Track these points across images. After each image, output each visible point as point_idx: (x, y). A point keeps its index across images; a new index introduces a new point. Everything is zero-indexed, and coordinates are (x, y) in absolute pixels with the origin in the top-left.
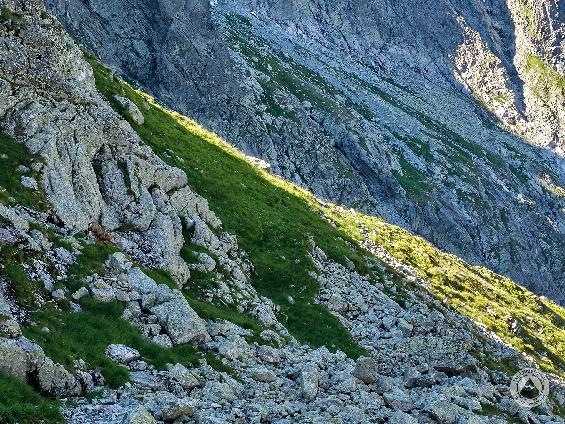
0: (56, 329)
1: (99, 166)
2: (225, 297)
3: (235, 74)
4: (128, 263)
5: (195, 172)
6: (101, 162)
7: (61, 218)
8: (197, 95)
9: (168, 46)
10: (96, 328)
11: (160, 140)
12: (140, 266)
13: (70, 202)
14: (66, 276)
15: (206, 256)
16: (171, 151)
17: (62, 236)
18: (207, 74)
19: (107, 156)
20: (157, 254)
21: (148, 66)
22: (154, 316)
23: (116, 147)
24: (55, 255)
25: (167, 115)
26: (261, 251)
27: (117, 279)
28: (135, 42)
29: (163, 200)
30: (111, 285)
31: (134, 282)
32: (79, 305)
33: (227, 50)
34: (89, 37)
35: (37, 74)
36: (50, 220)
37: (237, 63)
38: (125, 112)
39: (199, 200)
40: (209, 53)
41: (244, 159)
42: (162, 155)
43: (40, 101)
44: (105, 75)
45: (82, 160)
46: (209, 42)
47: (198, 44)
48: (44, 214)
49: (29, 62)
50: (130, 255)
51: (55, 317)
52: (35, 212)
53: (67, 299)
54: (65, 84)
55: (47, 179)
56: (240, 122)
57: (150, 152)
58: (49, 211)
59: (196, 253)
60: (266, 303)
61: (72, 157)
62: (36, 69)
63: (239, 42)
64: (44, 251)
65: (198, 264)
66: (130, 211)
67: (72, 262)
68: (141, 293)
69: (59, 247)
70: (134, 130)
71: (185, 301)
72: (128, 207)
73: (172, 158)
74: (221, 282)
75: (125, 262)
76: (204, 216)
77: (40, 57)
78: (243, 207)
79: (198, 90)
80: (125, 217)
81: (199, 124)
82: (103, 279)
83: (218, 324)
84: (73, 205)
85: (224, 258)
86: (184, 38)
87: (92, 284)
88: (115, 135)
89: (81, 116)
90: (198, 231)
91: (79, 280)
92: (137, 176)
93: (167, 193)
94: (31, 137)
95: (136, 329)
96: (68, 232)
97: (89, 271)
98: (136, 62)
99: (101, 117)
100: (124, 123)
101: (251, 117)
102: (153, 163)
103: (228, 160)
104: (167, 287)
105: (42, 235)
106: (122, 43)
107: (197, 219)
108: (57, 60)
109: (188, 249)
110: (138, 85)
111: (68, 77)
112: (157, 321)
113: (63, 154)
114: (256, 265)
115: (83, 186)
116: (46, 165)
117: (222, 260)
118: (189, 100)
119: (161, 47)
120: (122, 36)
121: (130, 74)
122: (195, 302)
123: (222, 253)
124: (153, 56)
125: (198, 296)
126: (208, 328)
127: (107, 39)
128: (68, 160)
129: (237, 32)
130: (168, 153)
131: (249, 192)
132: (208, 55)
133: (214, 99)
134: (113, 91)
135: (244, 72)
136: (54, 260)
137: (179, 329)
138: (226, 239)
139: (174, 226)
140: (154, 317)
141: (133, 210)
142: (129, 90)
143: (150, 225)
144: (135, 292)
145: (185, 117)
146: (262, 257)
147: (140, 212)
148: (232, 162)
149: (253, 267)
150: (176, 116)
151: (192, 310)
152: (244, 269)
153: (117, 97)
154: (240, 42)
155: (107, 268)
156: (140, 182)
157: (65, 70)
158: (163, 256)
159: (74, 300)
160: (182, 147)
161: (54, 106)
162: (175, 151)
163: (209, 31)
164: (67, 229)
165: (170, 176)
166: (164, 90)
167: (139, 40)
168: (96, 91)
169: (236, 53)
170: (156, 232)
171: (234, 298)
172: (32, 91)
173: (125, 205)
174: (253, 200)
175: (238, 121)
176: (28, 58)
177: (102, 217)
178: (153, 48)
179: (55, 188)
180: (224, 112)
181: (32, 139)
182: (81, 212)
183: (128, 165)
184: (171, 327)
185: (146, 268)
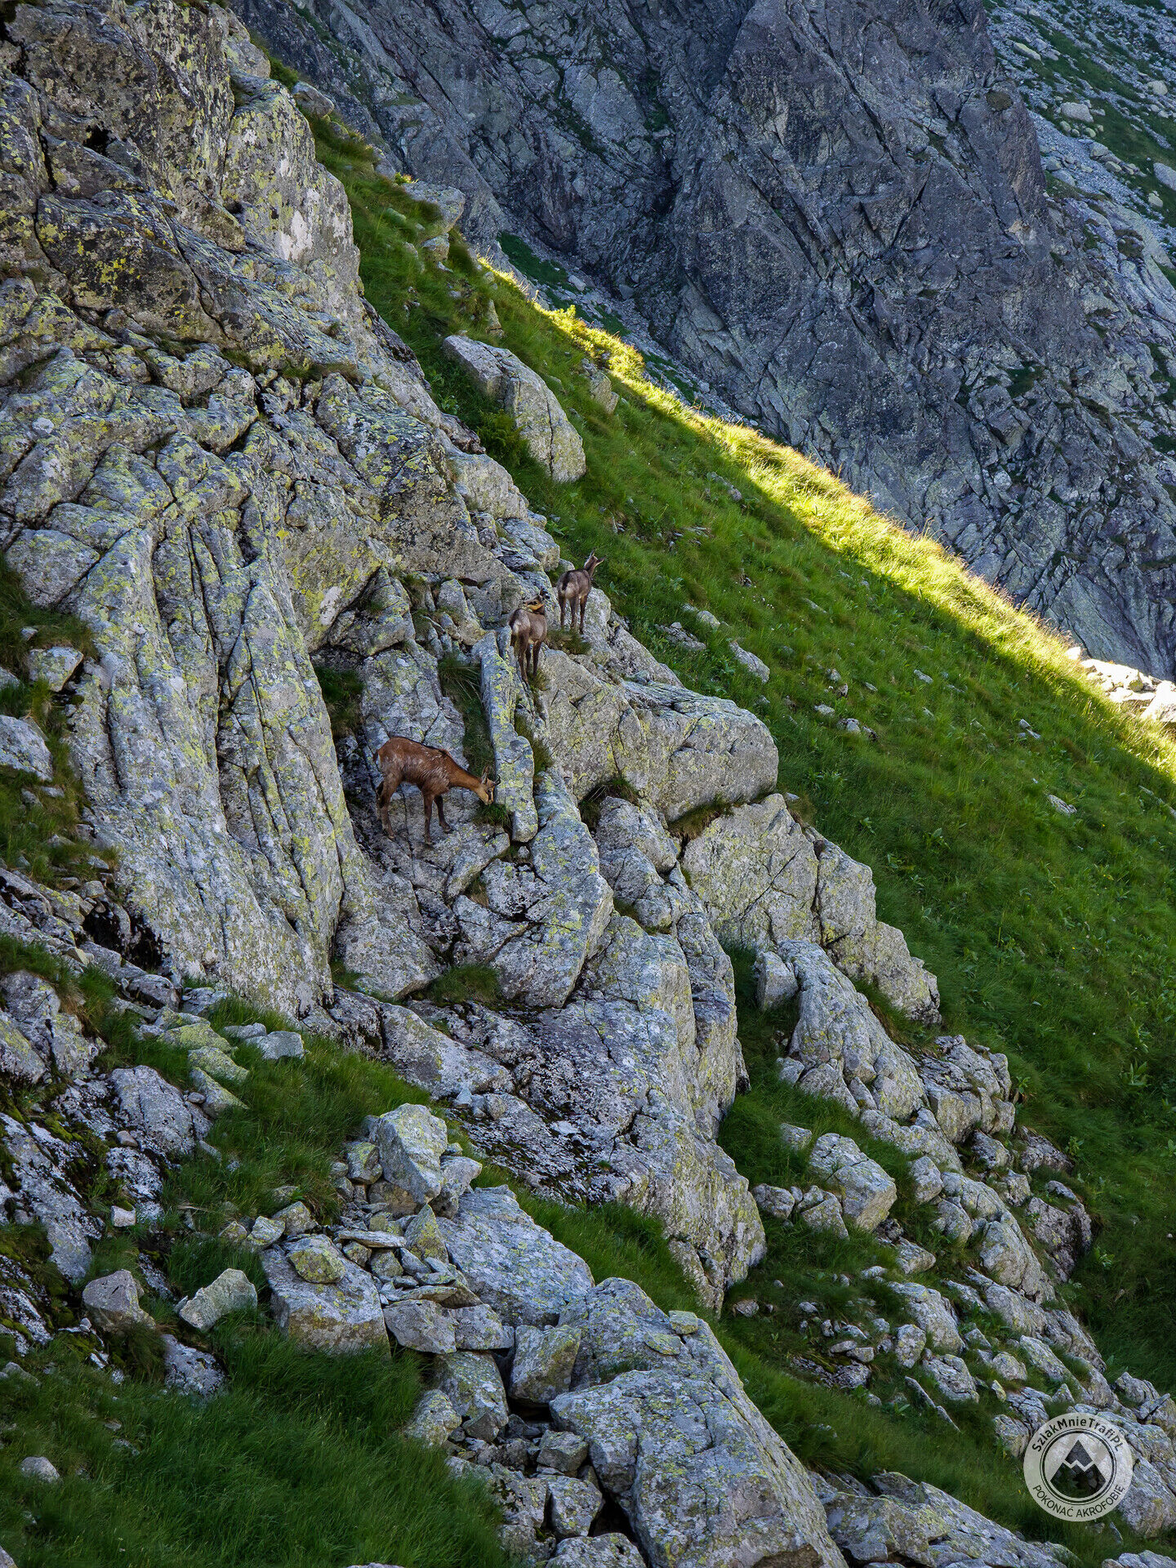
0: (92, 1471)
1: (349, 676)
2: (936, 1367)
3: (1060, 248)
4: (457, 1162)
5: (818, 729)
6: (362, 658)
7: (151, 922)
8: (865, 346)
9: (736, 100)
10: (280, 1476)
11: (655, 561)
12: (518, 1182)
13: (198, 848)
14: (153, 1211)
15: (848, 1151)
16: (708, 617)
17: (149, 1012)
18: (922, 243)
19: (389, 628)
20: (607, 1129)
21: (633, 196)
22: (571, 1437)
23: (436, 586)
24: (110, 1102)
25: (702, 442)
26: (1135, 1145)
27: (395, 1240)
28: (579, 76)
29: (653, 858)
30: (367, 1267)
31: (479, 1257)
32: (209, 1359)
33: (1025, 125)
34: (358, 45)
35: (83, 221)
36: (100, 928)
37: (1074, 193)
38: (492, 418)
39: (828, 866)
40: (936, 140)
41: (1070, 673)
42: (659, 634)
43: (88, 349)
44: (408, 234)
45: (268, 642)
46: (942, 83)
47: (885, 91)
48: (72, 902)
49: (48, 163)
50: (473, 1121)
51: (90, 1406)
52: (26, 888)
53: (152, 1324)
54: (213, 274)
55: (98, 729)
56: (1071, 484)
57: (604, 617)
58: (96, 887)
59: (798, 1135)
60: (1144, 1412)
61: (222, 627)
62: (78, 196)
63: (1089, 90)
64: (58, 1078)
65: (805, 1189)
66: (486, 903)
67: (189, 1142)
68: (512, 1315)
69: (133, 1063)
70: (534, 508)
71: (729, 1374)
72: (476, 887)
73: (711, 651)
74: (919, 1290)
75: (446, 1156)
76: (849, 947)
77: (99, 140)
78: (1051, 915)
79: (873, 320)
80: (459, 936)
81: (856, 490)
82: (330, 1234)
83: (889, 1504)
84: (213, 859)
85: (943, 1167)
86: (816, 62)
87: (277, 1256)
88: (437, 529)
89: (280, 430)
90: (816, 1022)
91: (214, 1232)
92: (529, 736)
93: (673, 826)
94: (35, 524)
95: (477, 1495)
96: (180, 993)
97: (265, 1189)
98: (574, 175)
99: (372, 439)
100: (483, 474)
101: (1130, 465)
102: (612, 671)
103: (991, 676)
104: (642, 1294)
105: (55, 1002)
106: (512, 82)
107: (814, 962)
108: (180, 157)
109: (758, 1111)
110: (580, 284)
111: (228, 237)
112: (584, 1464)
113: (181, 612)
114: (1106, 1214)
115: (267, 772)
116: (98, 660)
117: (928, 1177)
118: (823, 369)
119: (700, 105)
120: (517, 44)
121: (544, 233)
122: (781, 1379)
123: (933, 1143)
124: (658, 145)
125: (796, 1352)
126: (838, 1518)
127: (444, 58)
128: (202, 642)
129: (1083, 38)
130: (692, 627)
131: (1086, 842)
132: (932, 150)
133: (951, 365)
134: (442, 315)
135: (1110, 235)
136: (102, 1127)
137: (692, 1511)
138: (958, 1073)
139: (696, 989)
140: (567, 1443)
141: (500, 900)
142: (523, 311)
143: (579, 982)
144: (483, 1310)
145: (786, 453)
146: (1137, 1175)
147: (533, 914)
148: (1010, 687)
149: (1086, 1222)
150: (743, 446)
151: (761, 1423)
152: (1041, 1230)
153: (462, 344)
154: (1100, 86)
155: (356, 1182)
156: (542, 762)
157: (219, 204)
158: (635, 1139)
159: (185, 1332)
160: (759, 597)
161: (155, 377)
162: (724, 616)
163: (944, 31)
164: (178, 978)
165: (694, 740)
166: (701, 317)
167: (597, 66)
168: (359, 310)
169: (1071, 142)
170: (605, 1017)
171: (982, 1374)
172: (52, 302)
173: (463, 873)
174: (1105, 884)
175: (1061, 482)
176: (43, 141)
177: (349, 930)
178: (662, 107)
179: (132, 776)
180: (995, 433)
181: (40, 535)
182: (248, 898)
183: (489, 678)
184: (652, 1499)
185: (548, 1193)
